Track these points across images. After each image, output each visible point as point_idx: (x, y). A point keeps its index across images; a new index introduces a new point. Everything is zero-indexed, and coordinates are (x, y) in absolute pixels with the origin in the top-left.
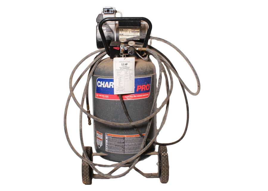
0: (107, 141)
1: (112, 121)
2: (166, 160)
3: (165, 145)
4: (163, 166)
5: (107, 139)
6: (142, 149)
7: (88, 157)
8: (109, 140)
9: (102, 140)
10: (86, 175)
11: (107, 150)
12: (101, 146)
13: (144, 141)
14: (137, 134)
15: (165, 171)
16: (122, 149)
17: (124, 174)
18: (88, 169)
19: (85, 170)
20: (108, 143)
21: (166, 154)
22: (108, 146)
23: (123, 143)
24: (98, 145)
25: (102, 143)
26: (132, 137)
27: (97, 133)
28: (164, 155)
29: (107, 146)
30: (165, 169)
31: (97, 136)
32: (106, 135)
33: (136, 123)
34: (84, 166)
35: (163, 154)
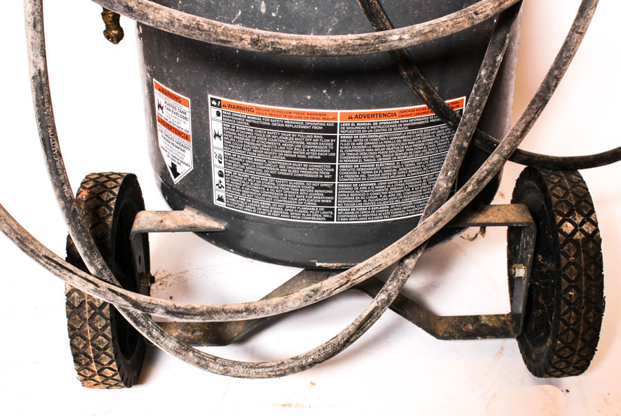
0: (217, 146)
1: (250, 19)
2: (588, 266)
3: (572, 166)
4: (568, 302)
5: (216, 135)
6: (442, 201)
7: (97, 253)
8: (230, 140)
9: (186, 137)
10: (97, 357)
11: (220, 199)
12: (184, 169)
13: (460, 148)
14: (418, 100)
15: (576, 332)
16: (319, 195)
17: (329, 349)
18: (104, 322)
19: (88, 328)
20: (227, 158)
21: (588, 228)
22: (229, 179)
23: (325, 159)
24: (169, 164)
25: (188, 157)
26: (383, 120)
27: (156, 91)
28: (578, 236)
29: (221, 175)
30: (578, 320)
31: (158, 111)
32: (213, 111)
33: (420, 33)
34: (82, 304)
35: (568, 227)
